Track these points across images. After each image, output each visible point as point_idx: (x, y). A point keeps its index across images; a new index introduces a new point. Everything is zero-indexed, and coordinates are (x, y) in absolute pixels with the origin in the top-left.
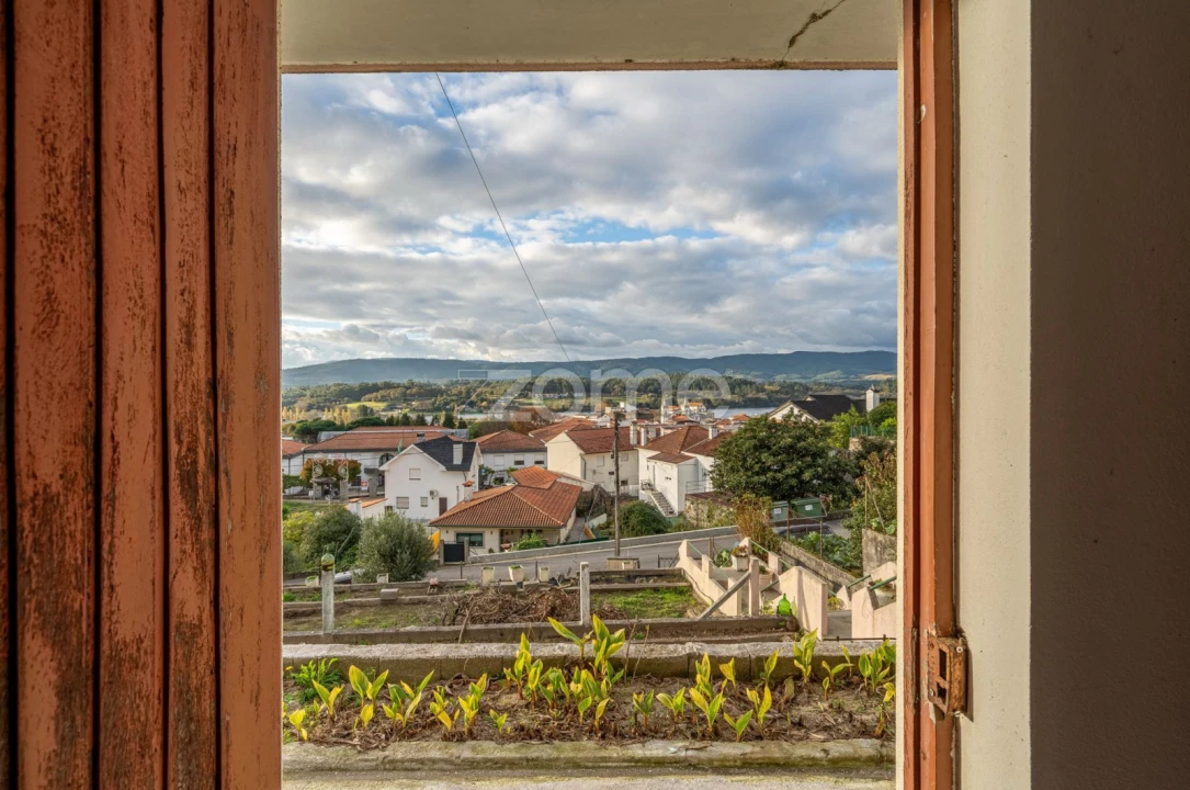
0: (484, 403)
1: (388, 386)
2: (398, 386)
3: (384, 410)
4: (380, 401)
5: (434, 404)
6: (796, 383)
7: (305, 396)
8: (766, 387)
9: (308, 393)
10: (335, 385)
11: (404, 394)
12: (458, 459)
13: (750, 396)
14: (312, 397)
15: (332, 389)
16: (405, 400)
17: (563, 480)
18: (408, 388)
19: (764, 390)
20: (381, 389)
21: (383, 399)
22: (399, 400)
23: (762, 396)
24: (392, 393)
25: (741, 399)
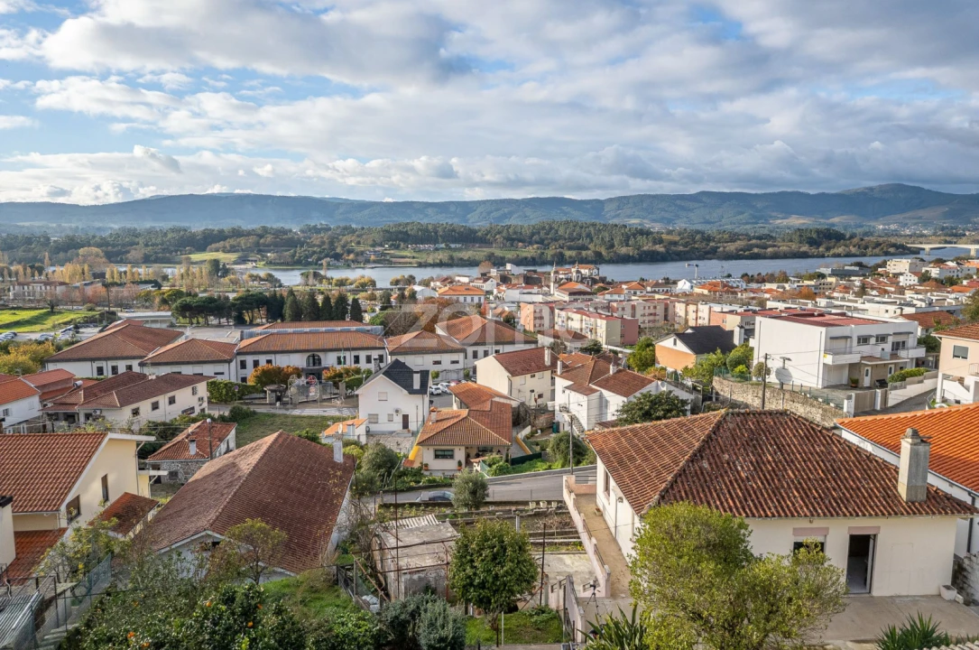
0: (352, 256)
1: (237, 233)
2: (249, 234)
3: (235, 263)
4: (229, 252)
5: (293, 256)
6: (698, 232)
7: (138, 244)
8: (664, 236)
9: (141, 241)
10: (173, 230)
11: (258, 244)
12: (417, 386)
13: (645, 248)
14: (147, 245)
15: (170, 236)
16: (260, 251)
17: (497, 399)
18: (261, 236)
19: (661, 241)
20: (231, 237)
21: (232, 250)
22: (253, 251)
23: (660, 249)
24: (242, 241)
25: (636, 252)
